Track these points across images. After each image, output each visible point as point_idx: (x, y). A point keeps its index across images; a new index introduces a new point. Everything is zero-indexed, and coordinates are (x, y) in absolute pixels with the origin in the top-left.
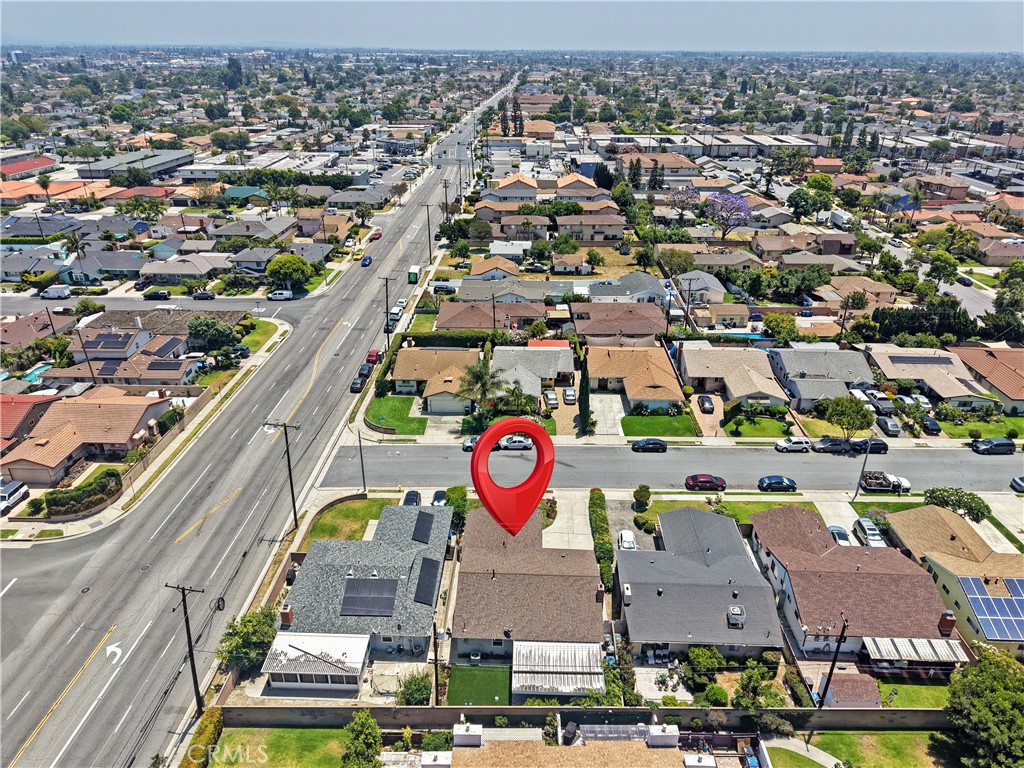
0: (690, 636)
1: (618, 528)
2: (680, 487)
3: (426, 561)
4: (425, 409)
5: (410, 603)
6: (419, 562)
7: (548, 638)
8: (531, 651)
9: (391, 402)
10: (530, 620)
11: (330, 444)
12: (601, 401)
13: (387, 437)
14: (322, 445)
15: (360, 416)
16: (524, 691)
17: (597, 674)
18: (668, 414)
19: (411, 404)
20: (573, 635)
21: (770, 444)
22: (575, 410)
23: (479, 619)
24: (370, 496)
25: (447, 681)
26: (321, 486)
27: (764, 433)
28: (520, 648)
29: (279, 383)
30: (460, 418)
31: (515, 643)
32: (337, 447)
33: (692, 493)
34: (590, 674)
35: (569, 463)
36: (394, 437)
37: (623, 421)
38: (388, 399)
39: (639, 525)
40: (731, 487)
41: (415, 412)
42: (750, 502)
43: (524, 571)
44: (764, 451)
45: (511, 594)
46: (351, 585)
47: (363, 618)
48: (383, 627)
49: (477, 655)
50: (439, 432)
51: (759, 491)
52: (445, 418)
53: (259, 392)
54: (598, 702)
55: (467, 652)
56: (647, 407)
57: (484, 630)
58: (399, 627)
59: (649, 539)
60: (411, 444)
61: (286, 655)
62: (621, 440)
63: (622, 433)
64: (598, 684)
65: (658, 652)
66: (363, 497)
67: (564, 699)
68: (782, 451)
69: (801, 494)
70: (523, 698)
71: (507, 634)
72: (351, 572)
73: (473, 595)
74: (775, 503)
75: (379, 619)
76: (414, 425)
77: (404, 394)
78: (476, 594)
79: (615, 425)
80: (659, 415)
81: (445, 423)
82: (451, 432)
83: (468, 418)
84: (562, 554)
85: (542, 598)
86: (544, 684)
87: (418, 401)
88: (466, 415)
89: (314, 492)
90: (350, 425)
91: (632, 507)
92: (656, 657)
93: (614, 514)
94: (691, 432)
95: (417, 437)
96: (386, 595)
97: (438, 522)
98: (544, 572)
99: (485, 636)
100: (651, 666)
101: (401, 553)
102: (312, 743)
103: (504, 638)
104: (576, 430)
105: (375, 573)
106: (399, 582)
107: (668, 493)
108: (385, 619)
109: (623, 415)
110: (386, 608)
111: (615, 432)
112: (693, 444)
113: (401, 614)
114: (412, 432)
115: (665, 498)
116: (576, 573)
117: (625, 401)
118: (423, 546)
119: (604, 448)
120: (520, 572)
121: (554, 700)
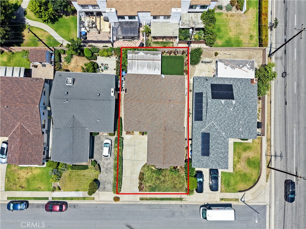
3: (201, 119)
5: (205, 92)
6: (204, 118)
8: (154, 70)
28: (158, 72)
31: (160, 74)
34: (132, 59)
45: (162, 93)
47: (223, 84)
61: (248, 68)
64: (130, 55)
78: (177, 93)
86: (149, 55)
106: (211, 98)
108: (213, 83)
113: (207, 85)
118: (204, 130)
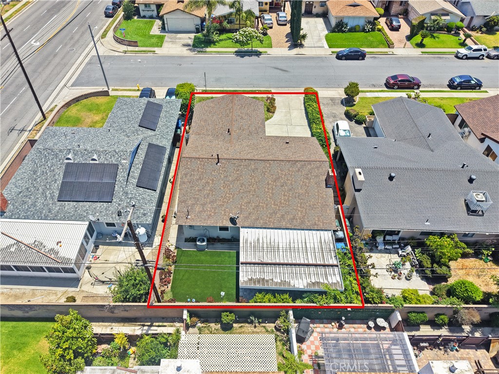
0: (428, 223)
1: (331, 120)
2: (380, 86)
3: (152, 146)
4: (163, 28)
5: (131, 188)
6: (144, 148)
7: (276, 226)
8: (258, 240)
9: (136, 23)
10: (257, 206)
11: (84, 54)
12: (307, 23)
13: (130, 48)
14: (77, 55)
15: (110, 34)
16: (252, 286)
17: (332, 266)
18: (364, 30)
19: (152, 25)
20: (303, 222)
21: (450, 53)
22: (287, 29)
23: (204, 205)
24: (111, 93)
25: (172, 268)
26: (72, 86)
27: (444, 44)
28: (246, 235)
29: (49, 11)
30: (192, 36)
31: (241, 230)
32: (90, 56)
33: (392, 92)
34: (324, 266)
35: (284, 68)
36: (137, 49)
37: (327, 37)
38: (134, 22)
39: (349, 116)
40: (425, 86)
41: (156, 30)
42: (444, 98)
43: (249, 157)
44: (446, 58)
45: (237, 179)
46: (70, 169)
47: (81, 204)
48: (102, 213)
49: (203, 241)
50: (174, 46)
51: (449, 89)
52: (179, 35)
53: (33, 17)
54: (336, 300)
55: (194, 236)
56: (347, 24)
57: (209, 216)
58: (119, 214)
59: (361, 129)
60: (151, 54)
62: (326, 51)
63: (326, 46)
64: (334, 279)
65: (388, 238)
66: (105, 94)
67: (296, 294)
68: (462, 59)
69: (486, 92)
70: (252, 293)
71: (233, 221)
72: (70, 156)
73: (197, 180)
74: (466, 99)
75: (99, 204)
76: (154, 40)
77: (147, 18)
78: (200, 179)
79: (320, 40)
80: (355, 32)
81: (180, 39)
82: (184, 45)
83: (199, 35)
84: (287, 141)
85: (268, 184)
86: (276, 278)
87: (158, 22)
88: (197, 32)
89: (65, 90)
90: (102, 40)
91: (342, 103)
92: (386, 243)
93: (326, 109)
94: (383, 44)
95: (156, 49)
96: (105, 180)
97: (166, 111)
98: (270, 158)
99: (209, 223)
100: (381, 252)
101: (127, 139)
102: (24, 340)
103: (230, 225)
104: (288, 44)
105: (95, 157)
106: (120, 167)
107: (371, 91)
108: (105, 204)
109: (326, 32)
110: (106, 194)
111: (321, 45)
112: (386, 54)
113: (121, 200)
114: (152, 45)
115: (369, 95)
116: (302, 158)
117: (327, 22)
118: (150, 133)
119: (313, 58)
120: (246, 158)
121: (287, 296)
